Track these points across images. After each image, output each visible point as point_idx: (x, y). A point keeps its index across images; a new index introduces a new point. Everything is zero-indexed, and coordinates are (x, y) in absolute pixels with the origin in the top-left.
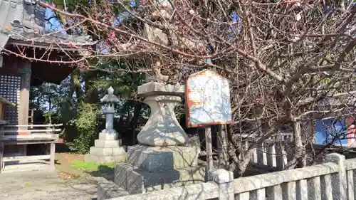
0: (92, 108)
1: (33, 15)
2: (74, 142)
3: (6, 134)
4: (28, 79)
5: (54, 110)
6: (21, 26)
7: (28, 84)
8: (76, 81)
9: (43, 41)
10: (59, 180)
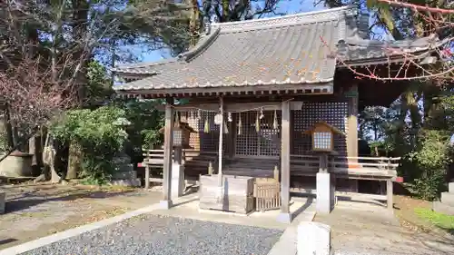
0: (439, 136)
1: (356, 29)
2: (415, 183)
3: (337, 166)
4: (355, 104)
5: (382, 140)
6: (346, 45)
7: (355, 110)
8: (411, 101)
9: (372, 56)
10: (402, 230)
